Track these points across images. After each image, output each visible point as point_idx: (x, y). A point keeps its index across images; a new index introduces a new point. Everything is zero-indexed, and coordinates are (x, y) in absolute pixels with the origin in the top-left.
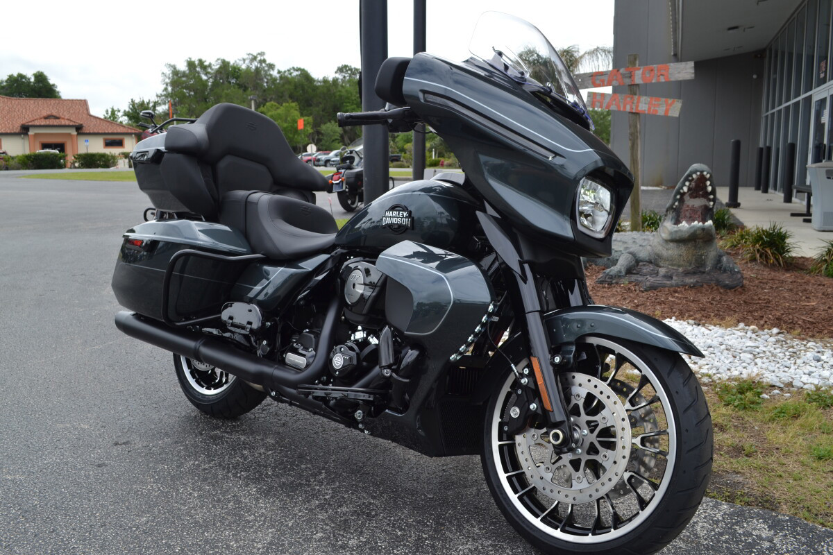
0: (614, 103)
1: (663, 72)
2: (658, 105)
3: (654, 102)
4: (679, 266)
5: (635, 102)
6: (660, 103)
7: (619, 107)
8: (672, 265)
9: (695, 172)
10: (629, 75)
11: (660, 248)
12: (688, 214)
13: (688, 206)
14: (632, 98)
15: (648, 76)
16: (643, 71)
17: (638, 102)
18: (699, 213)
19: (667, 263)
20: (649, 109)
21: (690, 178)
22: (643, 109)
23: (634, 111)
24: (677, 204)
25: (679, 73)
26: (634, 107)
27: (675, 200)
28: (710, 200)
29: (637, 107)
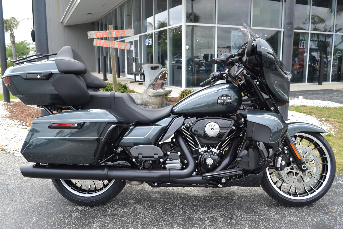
0: (105, 44)
1: (123, 33)
2: (122, 45)
3: (120, 44)
4: (156, 105)
5: (113, 44)
6: (122, 44)
7: (107, 45)
8: (153, 105)
9: (164, 71)
10: (110, 33)
11: (148, 99)
12: (157, 86)
13: (157, 83)
14: (112, 42)
15: (117, 34)
16: (116, 32)
17: (114, 44)
18: (160, 85)
19: (152, 104)
20: (119, 46)
21: (162, 73)
22: (116, 46)
23: (113, 47)
24: (155, 83)
25: (129, 33)
26: (113, 46)
27: (154, 81)
28: (165, 81)
29: (114, 46)
